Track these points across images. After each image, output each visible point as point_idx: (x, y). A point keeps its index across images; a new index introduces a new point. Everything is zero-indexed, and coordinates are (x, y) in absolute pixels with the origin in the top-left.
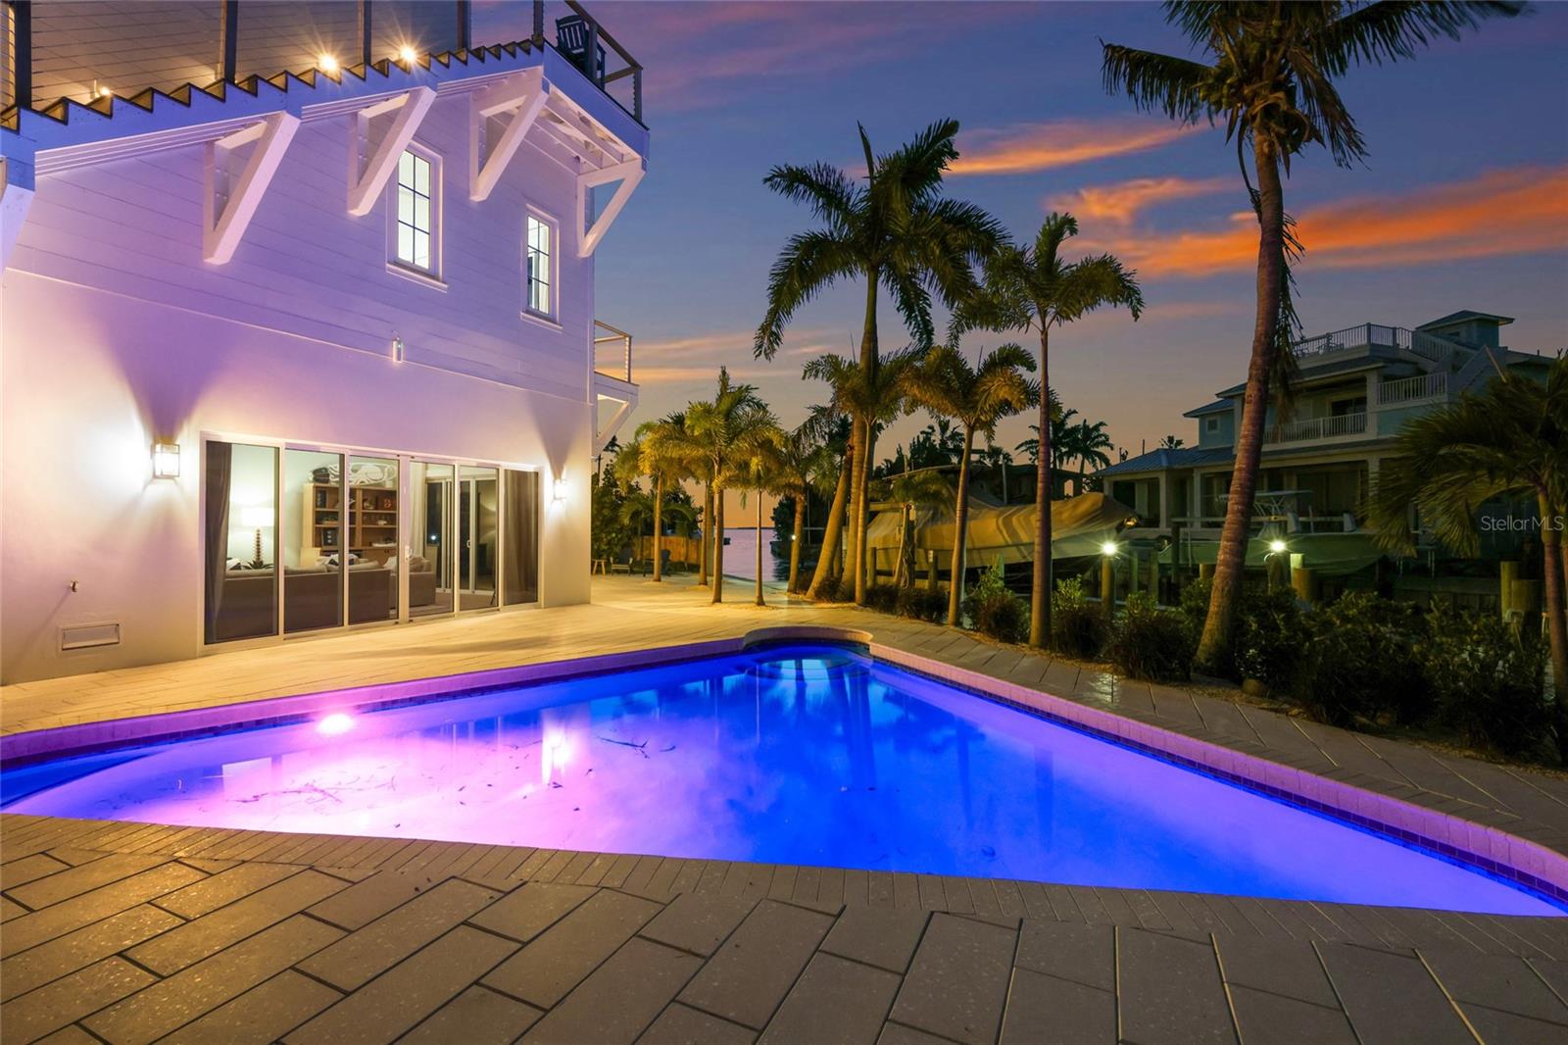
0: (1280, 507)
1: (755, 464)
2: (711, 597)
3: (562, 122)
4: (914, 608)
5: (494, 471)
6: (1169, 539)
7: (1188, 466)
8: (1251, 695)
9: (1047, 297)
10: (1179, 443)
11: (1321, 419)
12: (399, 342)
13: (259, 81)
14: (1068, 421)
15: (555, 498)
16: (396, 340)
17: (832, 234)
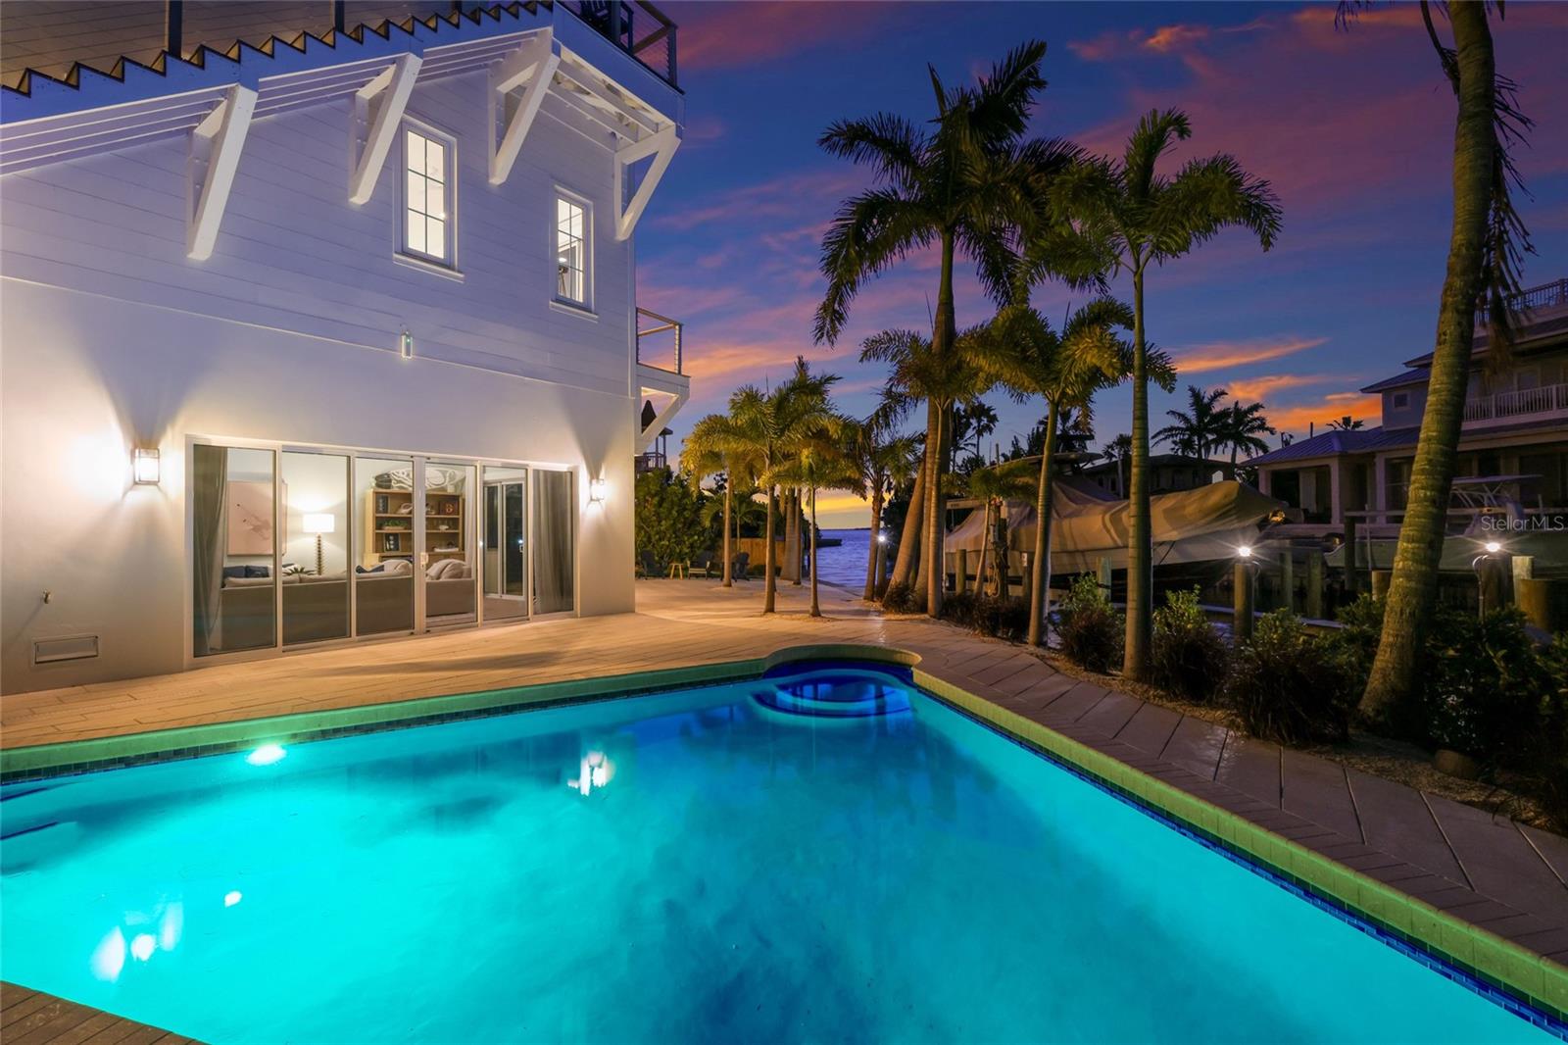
0: (1496, 497)
1: (806, 456)
2: (763, 606)
3: (588, 94)
4: (987, 623)
5: (524, 471)
6: (1341, 537)
7: (1368, 450)
8: (1449, 775)
9: (1139, 225)
10: (1358, 424)
11: (1554, 387)
12: (408, 336)
13: (207, 52)
14: (1215, 404)
15: (592, 500)
16: (405, 334)
17: (895, 193)
